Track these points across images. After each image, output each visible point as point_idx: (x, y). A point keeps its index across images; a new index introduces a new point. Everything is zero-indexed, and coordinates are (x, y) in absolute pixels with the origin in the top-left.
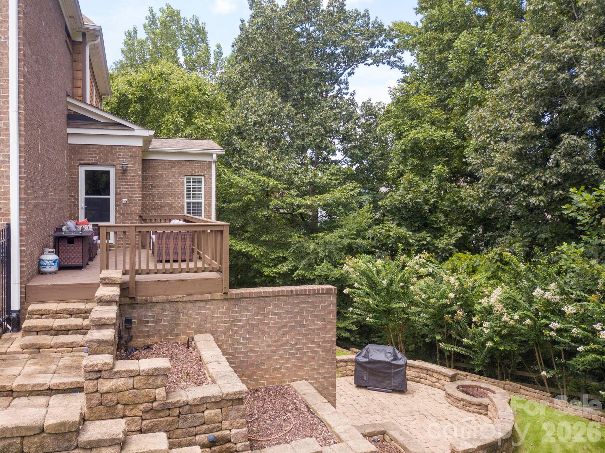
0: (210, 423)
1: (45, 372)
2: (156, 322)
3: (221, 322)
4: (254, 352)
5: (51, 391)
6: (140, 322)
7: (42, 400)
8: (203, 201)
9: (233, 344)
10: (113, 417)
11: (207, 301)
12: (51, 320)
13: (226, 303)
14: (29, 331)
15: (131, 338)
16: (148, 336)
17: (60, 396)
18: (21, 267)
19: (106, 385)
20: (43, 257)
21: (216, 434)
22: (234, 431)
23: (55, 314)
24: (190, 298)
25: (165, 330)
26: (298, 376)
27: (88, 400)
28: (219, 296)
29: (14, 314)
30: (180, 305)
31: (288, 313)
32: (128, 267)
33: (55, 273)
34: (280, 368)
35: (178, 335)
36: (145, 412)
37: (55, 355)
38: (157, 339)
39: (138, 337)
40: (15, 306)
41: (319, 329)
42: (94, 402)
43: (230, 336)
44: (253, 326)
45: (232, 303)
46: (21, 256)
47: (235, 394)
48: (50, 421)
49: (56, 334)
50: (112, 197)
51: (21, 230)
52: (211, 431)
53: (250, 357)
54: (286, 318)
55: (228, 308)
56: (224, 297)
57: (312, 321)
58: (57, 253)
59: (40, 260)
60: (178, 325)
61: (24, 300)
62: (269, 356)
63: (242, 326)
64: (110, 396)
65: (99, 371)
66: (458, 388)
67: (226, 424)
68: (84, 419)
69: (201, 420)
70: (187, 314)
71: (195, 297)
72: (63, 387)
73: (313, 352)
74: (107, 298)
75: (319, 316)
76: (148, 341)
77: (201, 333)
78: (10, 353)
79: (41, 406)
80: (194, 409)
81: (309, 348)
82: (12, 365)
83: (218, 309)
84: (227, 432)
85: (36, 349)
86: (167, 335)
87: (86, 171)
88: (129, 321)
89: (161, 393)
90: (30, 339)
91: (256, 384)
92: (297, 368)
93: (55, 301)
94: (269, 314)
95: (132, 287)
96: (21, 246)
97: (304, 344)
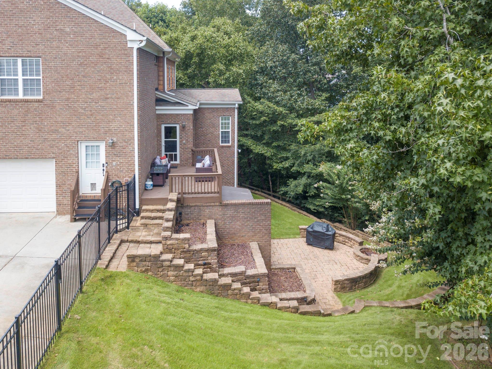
0: (204, 257)
1: (149, 235)
2: (192, 214)
3: (219, 215)
4: (233, 228)
5: (151, 242)
6: (185, 214)
7: (149, 245)
8: (230, 130)
9: (224, 224)
10: (171, 253)
11: (213, 206)
12: (151, 213)
13: (221, 207)
14: (143, 218)
15: (181, 220)
16: (188, 220)
17: (155, 244)
18: (139, 191)
19: (169, 242)
20: (147, 183)
21: (206, 261)
22: (212, 261)
23: (152, 211)
24: (206, 205)
25: (195, 218)
26: (253, 240)
27: (163, 247)
28: (218, 204)
29: (137, 210)
30: (202, 208)
31: (249, 212)
32: (180, 191)
33: (152, 189)
34: (245, 236)
35: (201, 220)
36: (182, 252)
37: (152, 228)
38: (192, 221)
39: (184, 220)
40: (137, 206)
41: (263, 220)
42: (165, 248)
43: (223, 221)
44: (233, 217)
45: (224, 207)
46: (139, 187)
47: (213, 248)
48: (152, 254)
49: (152, 219)
50: (178, 140)
51: (139, 177)
52: (204, 260)
53: (232, 230)
54: (247, 214)
55: (222, 209)
56: (220, 204)
57: (260, 216)
58: (152, 181)
59: (145, 184)
60: (201, 215)
61: (141, 204)
62: (240, 230)
63: (228, 217)
64: (170, 246)
65: (167, 238)
66: (361, 250)
67: (209, 258)
68: (162, 253)
69: (201, 256)
70: (204, 211)
71: (208, 204)
72: (155, 241)
73: (260, 230)
74: (170, 209)
75: (263, 214)
76: (188, 222)
77: (210, 219)
78: (137, 226)
79: (148, 247)
80: (198, 252)
81: (258, 228)
82: (138, 231)
83: (218, 209)
84: (210, 261)
85: (145, 225)
86: (196, 220)
87: (165, 127)
88: (180, 214)
89: (187, 246)
90: (143, 221)
91: (234, 242)
92: (253, 236)
93: (152, 205)
94: (240, 212)
95: (182, 200)
96: (139, 183)
97: (256, 226)
